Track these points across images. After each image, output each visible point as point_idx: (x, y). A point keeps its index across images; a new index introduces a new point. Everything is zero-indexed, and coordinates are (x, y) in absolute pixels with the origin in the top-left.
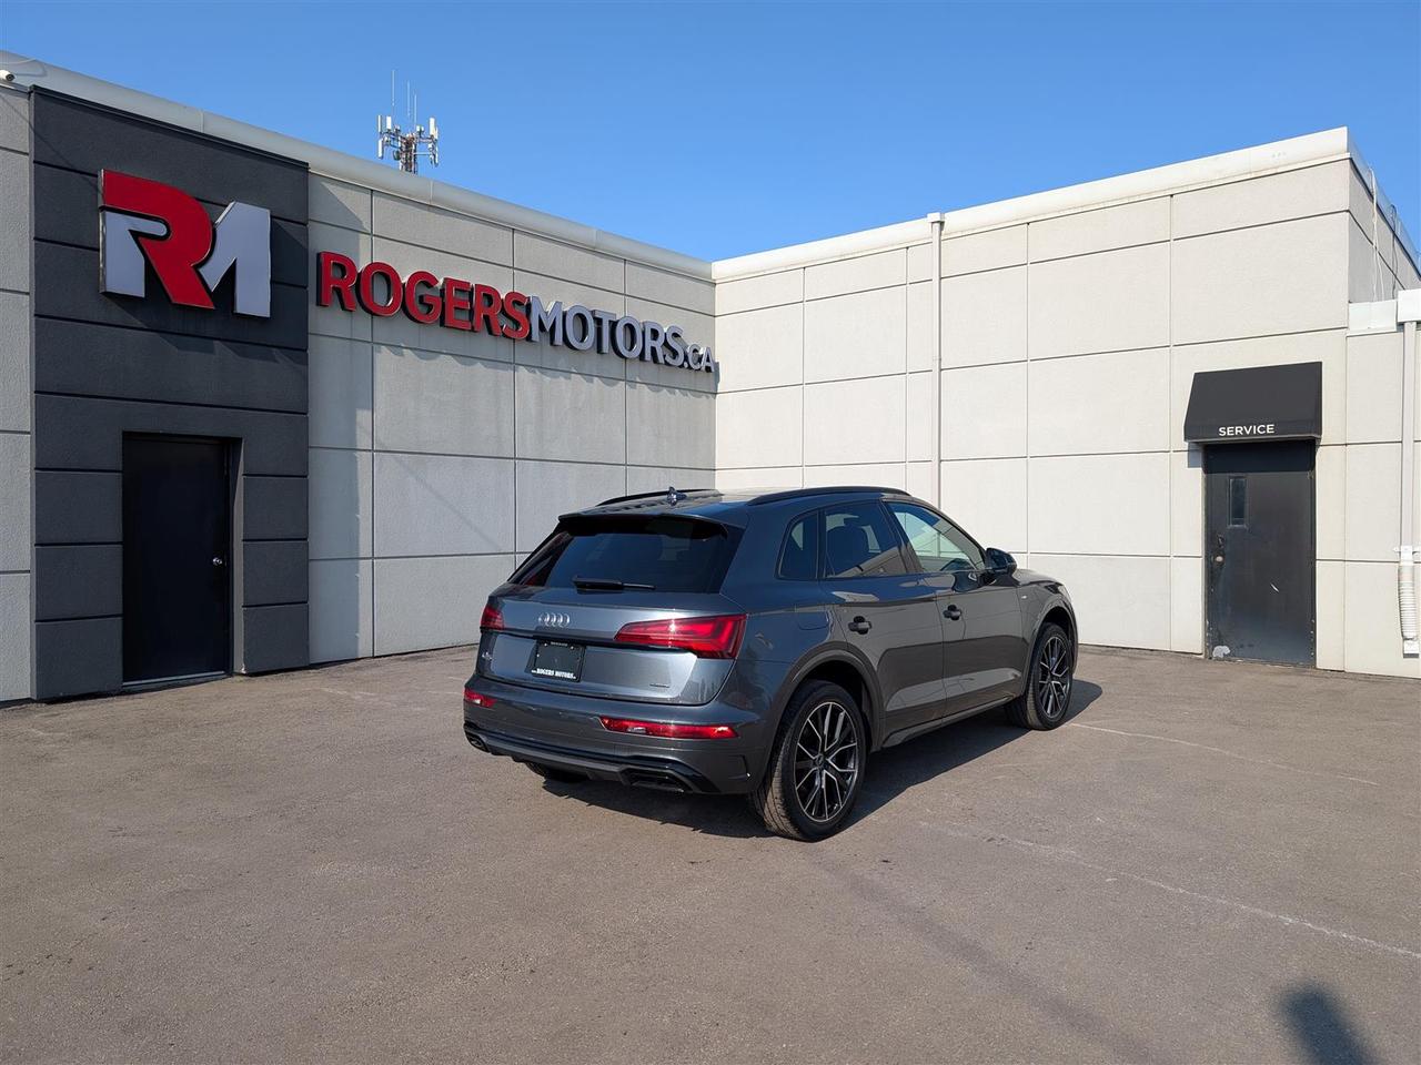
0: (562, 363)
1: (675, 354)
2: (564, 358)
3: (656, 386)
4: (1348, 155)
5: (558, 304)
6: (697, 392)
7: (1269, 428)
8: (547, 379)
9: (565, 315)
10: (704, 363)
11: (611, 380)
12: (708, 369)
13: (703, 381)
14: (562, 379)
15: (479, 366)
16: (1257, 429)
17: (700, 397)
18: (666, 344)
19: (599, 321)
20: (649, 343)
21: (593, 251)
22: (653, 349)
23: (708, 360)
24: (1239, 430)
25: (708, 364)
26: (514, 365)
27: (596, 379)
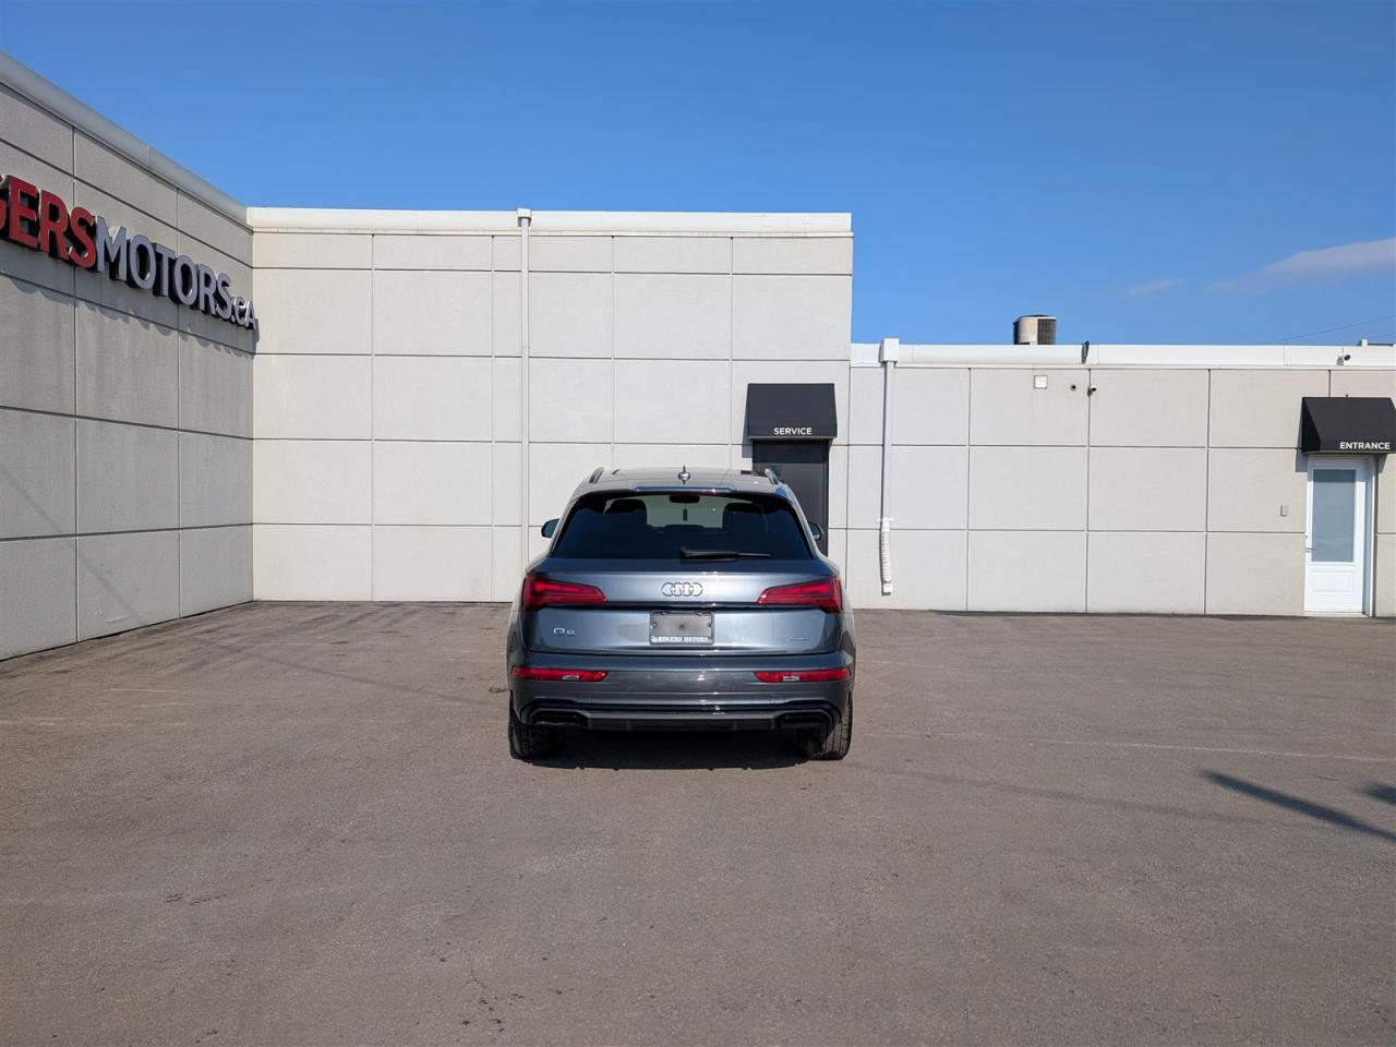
0: (121, 304)
1: (223, 304)
2: (123, 296)
3: (204, 340)
4: (851, 234)
5: (123, 230)
6: (239, 351)
7: (809, 430)
8: (107, 320)
9: (128, 243)
10: (246, 320)
11: (165, 328)
12: (251, 326)
13: (242, 338)
14: (120, 321)
15: (39, 294)
16: (800, 431)
17: (240, 356)
18: (217, 292)
19: (159, 257)
20: (204, 290)
21: (150, 172)
22: (206, 297)
23: (251, 316)
24: (788, 430)
25: (251, 320)
26: (74, 298)
27: (151, 325)
